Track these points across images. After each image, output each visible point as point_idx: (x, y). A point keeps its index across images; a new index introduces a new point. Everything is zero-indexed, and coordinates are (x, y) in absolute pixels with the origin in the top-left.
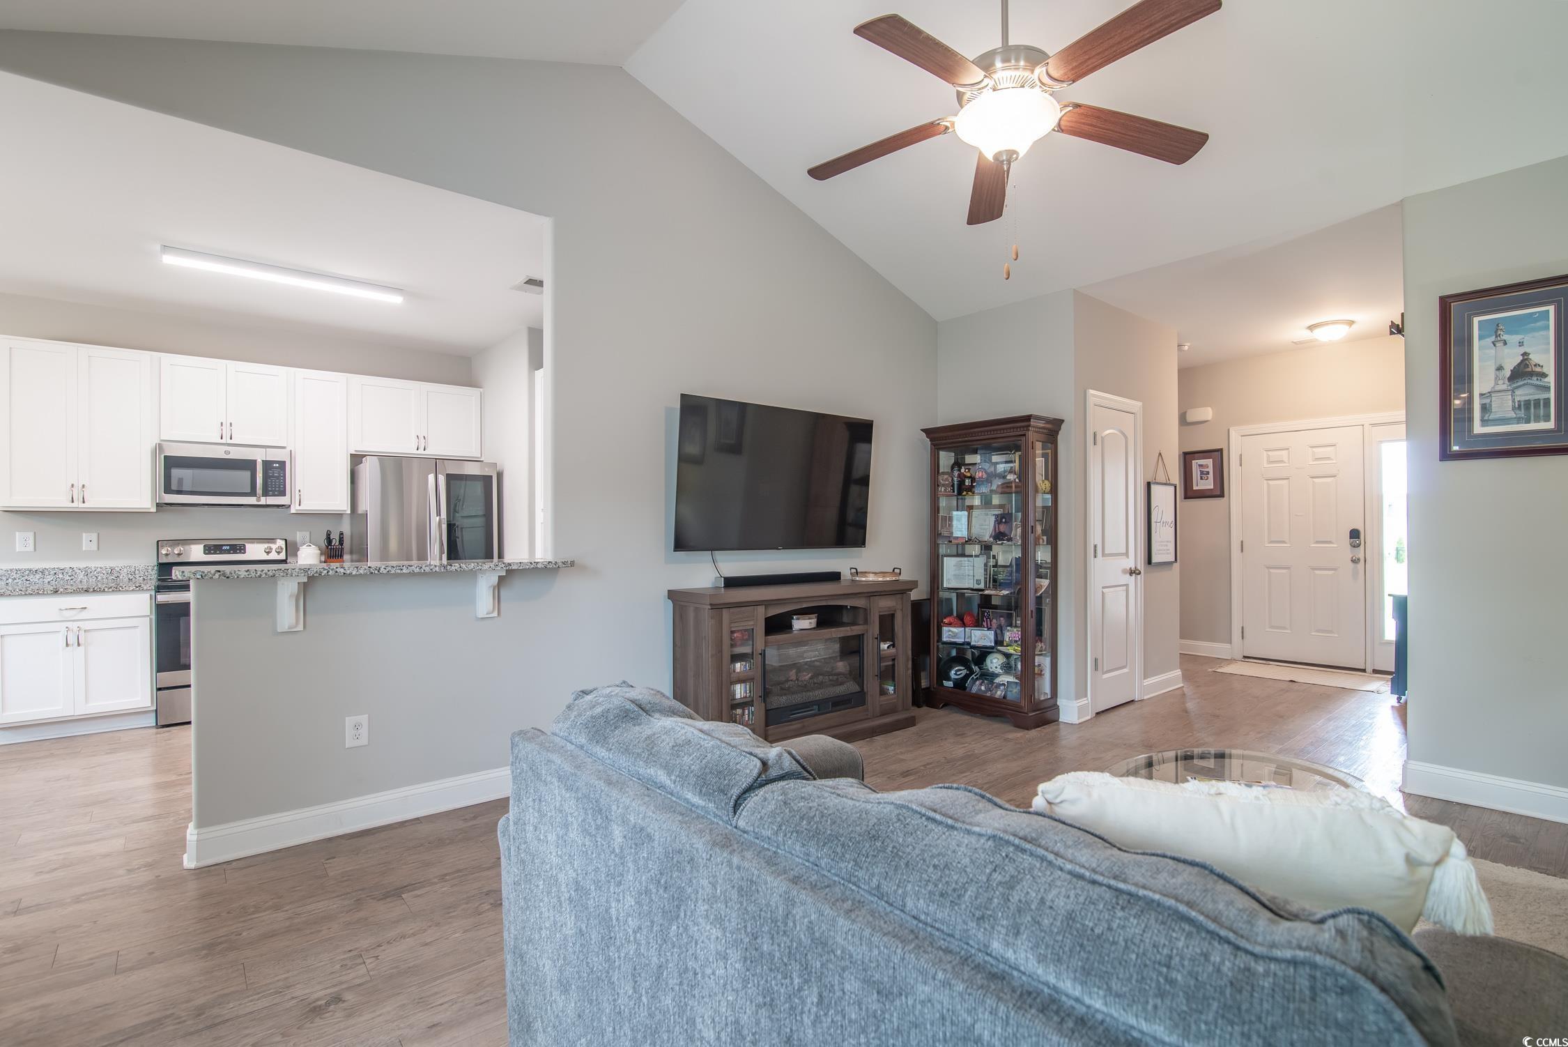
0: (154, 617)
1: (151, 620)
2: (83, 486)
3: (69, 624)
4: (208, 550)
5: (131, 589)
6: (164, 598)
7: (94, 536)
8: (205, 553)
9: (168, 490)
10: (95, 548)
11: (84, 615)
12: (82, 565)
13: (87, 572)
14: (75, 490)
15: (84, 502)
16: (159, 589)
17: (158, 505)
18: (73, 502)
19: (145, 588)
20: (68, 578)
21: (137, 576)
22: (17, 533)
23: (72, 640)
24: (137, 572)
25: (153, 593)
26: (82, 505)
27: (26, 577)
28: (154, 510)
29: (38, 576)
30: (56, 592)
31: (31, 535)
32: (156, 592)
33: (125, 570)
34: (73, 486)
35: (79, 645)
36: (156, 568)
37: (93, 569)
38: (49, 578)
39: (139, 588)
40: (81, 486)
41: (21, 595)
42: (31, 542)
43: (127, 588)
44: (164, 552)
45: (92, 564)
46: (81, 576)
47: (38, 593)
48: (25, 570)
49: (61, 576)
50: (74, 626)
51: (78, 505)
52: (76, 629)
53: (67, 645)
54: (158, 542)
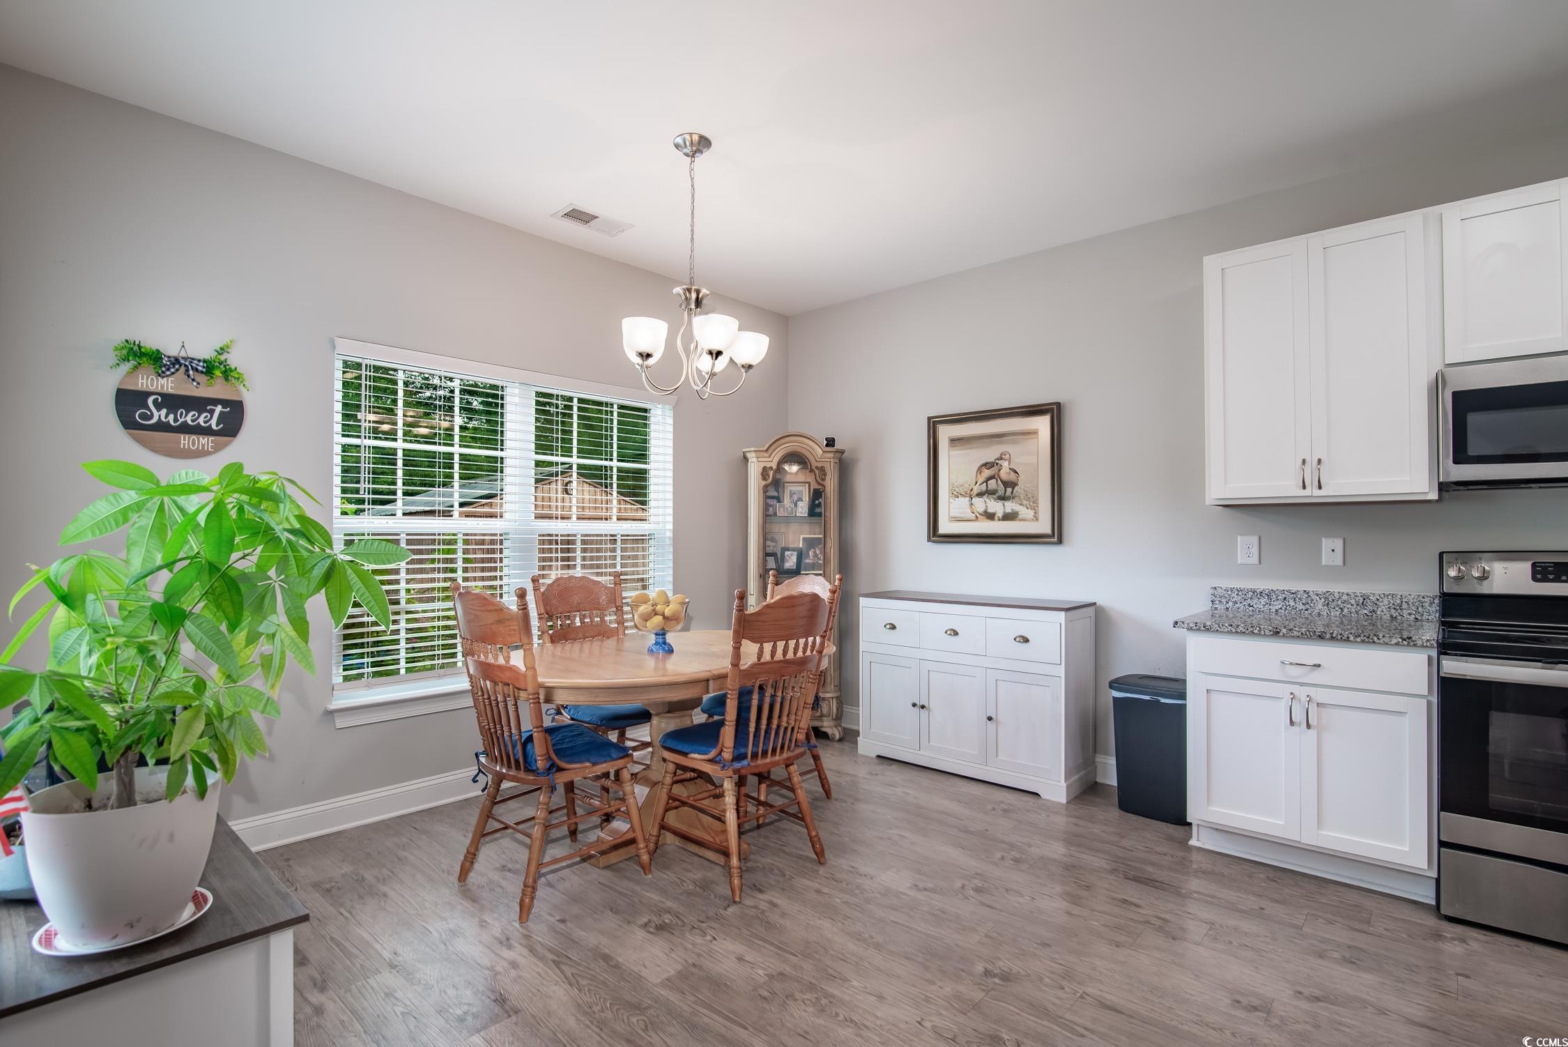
0: (1434, 700)
1: (1429, 704)
2: (1319, 461)
3: (1296, 689)
4: (1541, 572)
5: (1394, 641)
6: (1457, 667)
7: (1338, 544)
8: (1534, 579)
9: (1461, 456)
10: (1339, 562)
11: (1315, 677)
12: (1321, 587)
13: (1328, 599)
14: (1307, 468)
15: (1320, 487)
16: (1446, 648)
17: (1443, 487)
18: (1304, 487)
19: (1419, 643)
20: (1302, 607)
21: (1405, 613)
22: (1239, 537)
23: (1299, 716)
24: (1405, 606)
25: (1434, 653)
26: (1317, 492)
27: (1249, 602)
28: (1434, 496)
29: (1263, 601)
30: (1276, 633)
31: (1255, 540)
32: (1440, 653)
33: (1386, 602)
34: (1304, 462)
35: (1308, 726)
36: (1437, 601)
37: (1337, 596)
38: (1277, 605)
39: (1408, 642)
40: (1315, 462)
41: (1230, 632)
42: (1255, 550)
43: (1386, 640)
44: (1452, 573)
45: (1337, 588)
46: (1319, 606)
47: (1252, 632)
48: (1248, 591)
49: (1292, 603)
50: (1301, 692)
51: (1312, 494)
52: (1304, 699)
53: (1292, 723)
54: (1441, 554)
